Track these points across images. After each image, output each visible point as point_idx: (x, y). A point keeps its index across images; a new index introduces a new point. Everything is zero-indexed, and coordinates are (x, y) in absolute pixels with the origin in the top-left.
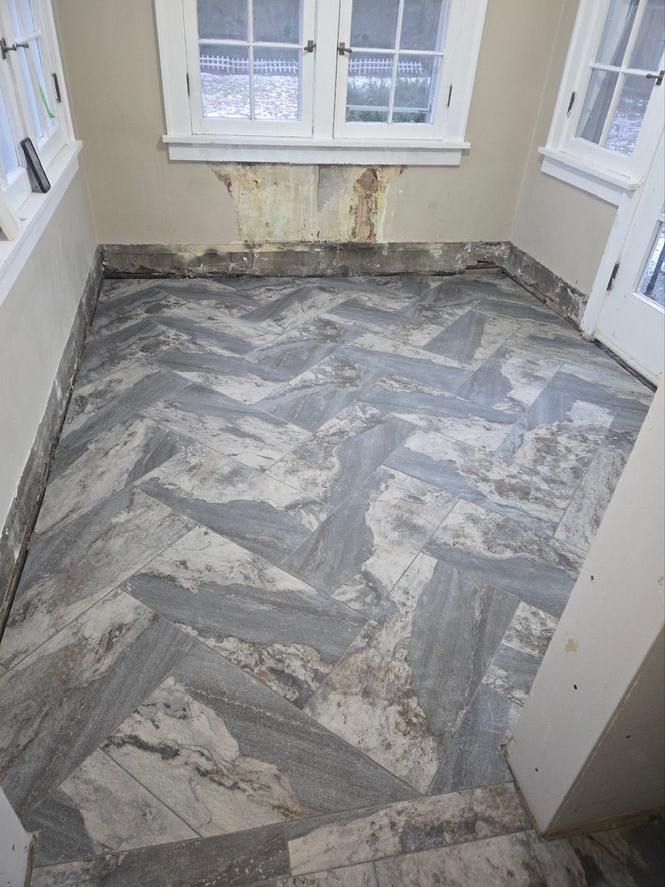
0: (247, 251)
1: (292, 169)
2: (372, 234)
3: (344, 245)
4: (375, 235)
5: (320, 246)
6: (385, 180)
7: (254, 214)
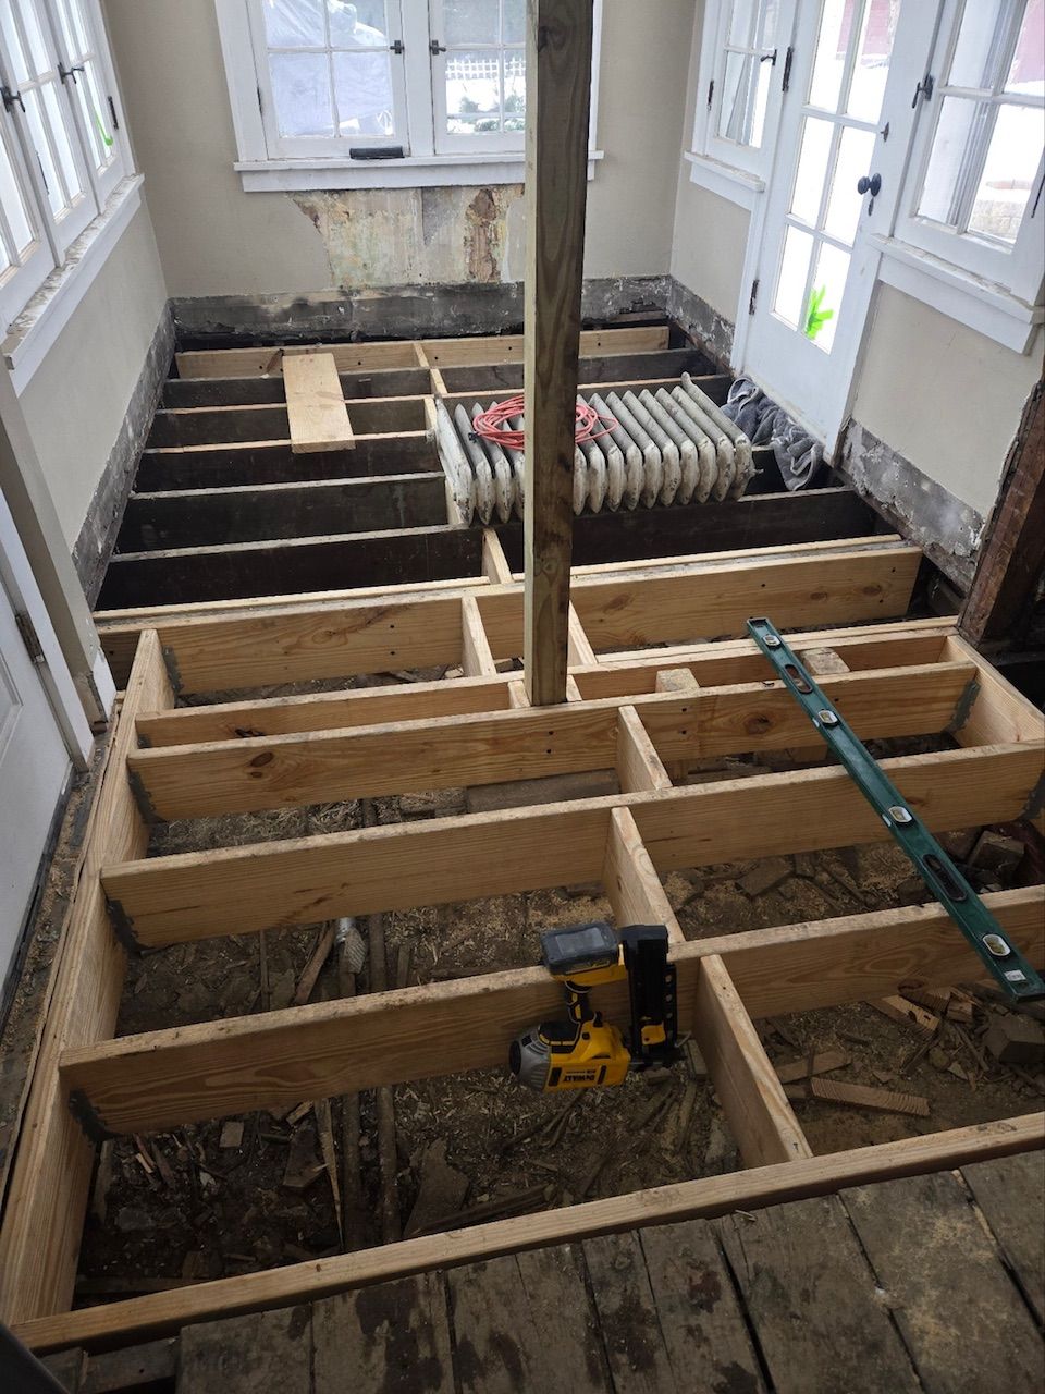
0: (343, 299)
1: (389, 197)
2: (495, 273)
3: (463, 287)
4: (499, 273)
5: (432, 290)
6: (504, 204)
7: (348, 252)
